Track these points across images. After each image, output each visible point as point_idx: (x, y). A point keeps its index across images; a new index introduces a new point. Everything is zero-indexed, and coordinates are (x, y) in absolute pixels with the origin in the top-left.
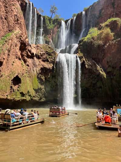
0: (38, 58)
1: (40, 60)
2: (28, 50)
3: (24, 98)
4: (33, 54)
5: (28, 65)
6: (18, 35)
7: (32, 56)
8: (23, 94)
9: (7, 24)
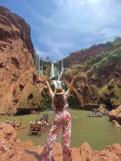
0: (42, 83)
1: (43, 84)
2: (37, 79)
3: (35, 107)
4: (39, 81)
5: (36, 87)
6: (32, 72)
7: (39, 82)
8: (34, 105)
9: (26, 66)
